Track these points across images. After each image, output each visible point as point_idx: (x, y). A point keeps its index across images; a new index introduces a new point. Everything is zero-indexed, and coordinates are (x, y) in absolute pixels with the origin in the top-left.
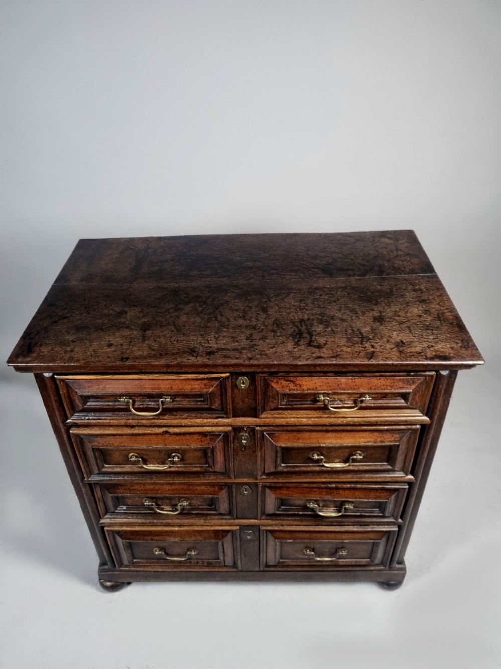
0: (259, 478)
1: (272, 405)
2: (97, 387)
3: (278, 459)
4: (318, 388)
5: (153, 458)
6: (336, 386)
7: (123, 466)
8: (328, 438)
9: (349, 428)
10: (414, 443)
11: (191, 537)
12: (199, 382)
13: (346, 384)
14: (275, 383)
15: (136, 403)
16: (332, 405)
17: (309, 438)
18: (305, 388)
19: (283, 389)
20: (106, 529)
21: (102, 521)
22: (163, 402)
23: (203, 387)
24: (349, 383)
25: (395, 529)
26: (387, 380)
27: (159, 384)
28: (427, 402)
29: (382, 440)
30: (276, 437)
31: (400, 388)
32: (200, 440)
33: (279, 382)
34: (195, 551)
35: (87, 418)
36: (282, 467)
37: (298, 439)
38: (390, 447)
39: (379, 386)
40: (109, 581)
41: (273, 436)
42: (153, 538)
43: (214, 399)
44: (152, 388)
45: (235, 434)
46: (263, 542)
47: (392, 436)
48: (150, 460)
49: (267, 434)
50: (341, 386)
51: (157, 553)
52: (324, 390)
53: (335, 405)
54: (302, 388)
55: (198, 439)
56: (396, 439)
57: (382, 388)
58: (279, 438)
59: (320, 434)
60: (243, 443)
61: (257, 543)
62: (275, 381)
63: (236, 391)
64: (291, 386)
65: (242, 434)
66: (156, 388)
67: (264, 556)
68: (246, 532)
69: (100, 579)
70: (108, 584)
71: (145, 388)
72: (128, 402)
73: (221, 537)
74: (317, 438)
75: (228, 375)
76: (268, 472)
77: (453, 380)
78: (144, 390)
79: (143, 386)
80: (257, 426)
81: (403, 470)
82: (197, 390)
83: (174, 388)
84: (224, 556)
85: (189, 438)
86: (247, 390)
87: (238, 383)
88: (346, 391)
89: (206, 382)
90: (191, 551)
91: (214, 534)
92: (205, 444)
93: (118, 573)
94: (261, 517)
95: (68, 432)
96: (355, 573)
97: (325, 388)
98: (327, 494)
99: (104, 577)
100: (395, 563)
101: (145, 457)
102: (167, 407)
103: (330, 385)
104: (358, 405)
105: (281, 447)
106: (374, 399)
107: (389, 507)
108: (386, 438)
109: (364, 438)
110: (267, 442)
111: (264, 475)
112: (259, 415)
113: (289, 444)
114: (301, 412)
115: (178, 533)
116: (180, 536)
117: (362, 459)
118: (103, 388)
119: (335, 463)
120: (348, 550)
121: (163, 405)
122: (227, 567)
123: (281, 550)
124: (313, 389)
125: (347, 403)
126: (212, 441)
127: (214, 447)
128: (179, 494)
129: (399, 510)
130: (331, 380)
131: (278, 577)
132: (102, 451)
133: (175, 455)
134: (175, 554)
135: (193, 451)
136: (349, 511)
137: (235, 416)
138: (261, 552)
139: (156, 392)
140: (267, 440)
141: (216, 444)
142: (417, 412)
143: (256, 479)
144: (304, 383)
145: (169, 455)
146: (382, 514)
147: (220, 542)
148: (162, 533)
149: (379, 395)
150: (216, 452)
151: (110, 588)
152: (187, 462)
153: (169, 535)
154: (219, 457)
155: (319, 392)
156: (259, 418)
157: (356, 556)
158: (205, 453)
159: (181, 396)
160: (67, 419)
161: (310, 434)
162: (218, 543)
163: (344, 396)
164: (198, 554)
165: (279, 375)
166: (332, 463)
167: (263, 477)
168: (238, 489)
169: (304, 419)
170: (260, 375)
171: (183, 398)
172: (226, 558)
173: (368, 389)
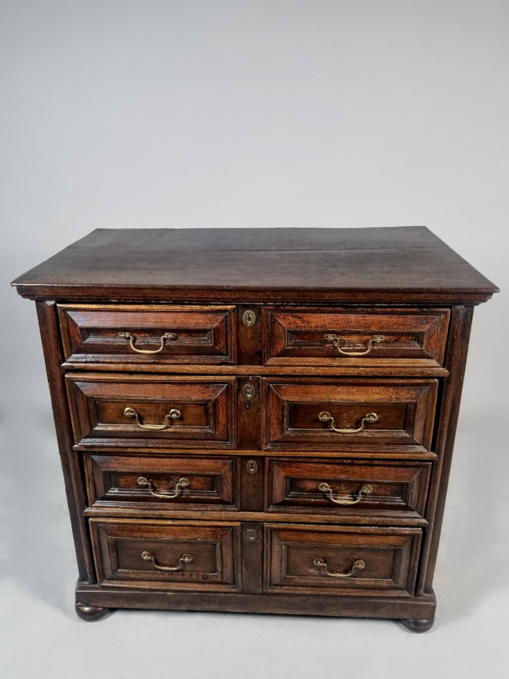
0: (264, 448)
1: (279, 348)
2: (99, 319)
4: (327, 325)
5: (150, 415)
6: (346, 323)
7: (117, 425)
8: (339, 393)
9: (362, 381)
10: (433, 402)
11: (186, 535)
12: (203, 316)
13: (357, 321)
14: (282, 319)
15: (137, 341)
16: (342, 348)
17: (319, 392)
18: (313, 325)
19: (290, 326)
20: (90, 519)
21: (87, 510)
22: (165, 340)
23: (208, 321)
24: (359, 321)
25: (419, 531)
26: (399, 317)
27: (163, 318)
28: (444, 347)
29: (398, 396)
30: (283, 390)
31: (414, 327)
32: (201, 391)
33: (287, 318)
34: (189, 558)
35: (84, 360)
36: (289, 431)
37: (306, 393)
38: (407, 404)
39: (391, 324)
40: (88, 605)
41: (280, 389)
42: (142, 534)
43: (218, 338)
44: (154, 322)
45: (239, 386)
46: (267, 546)
47: (408, 393)
48: (146, 418)
49: (274, 386)
50: (351, 324)
51: (145, 558)
52: (333, 328)
53: (345, 348)
54: (310, 325)
55: (199, 390)
56: (413, 396)
57: (395, 327)
58: (286, 392)
59: (330, 388)
60: (248, 397)
61: (260, 547)
62: (282, 317)
63: (242, 329)
64: (299, 322)
65: (246, 385)
66: (158, 322)
67: (269, 569)
68: (248, 530)
69: (77, 602)
70: (87, 609)
71: (148, 322)
72: (129, 338)
73: (219, 537)
74: (326, 393)
75: (234, 306)
76: (274, 439)
77: (469, 319)
78: (147, 324)
79: (146, 319)
80: (262, 376)
81: (423, 443)
82: (201, 325)
83: (177, 321)
85: (190, 389)
86: (253, 327)
87: (243, 318)
88: (356, 330)
89: (210, 316)
90: (185, 557)
91: (211, 533)
92: (207, 397)
93: (99, 591)
94: (268, 507)
95: (63, 377)
96: (375, 602)
97: (334, 325)
98: (342, 472)
99: (81, 598)
100: (421, 592)
101: (141, 413)
102: (169, 346)
103: (339, 322)
104: (370, 347)
105: (287, 401)
106: (386, 342)
107: (412, 493)
108: (401, 394)
109: (377, 394)
110: (273, 396)
111: (270, 444)
112: (265, 362)
113: (296, 399)
114: (310, 359)
115: (172, 529)
116: (173, 533)
117: (376, 422)
118: (104, 320)
119: (347, 428)
120: (365, 562)
121: (165, 343)
122: (225, 586)
123: (288, 560)
124: (322, 327)
125: (358, 346)
126: (214, 393)
127: (217, 400)
128: (178, 470)
129: (423, 499)
130: (340, 316)
131: (285, 606)
132: (97, 402)
133: (174, 412)
134: (166, 562)
135: (193, 407)
136: (367, 499)
137: (240, 363)
138: (265, 563)
139: (159, 325)
140: (273, 394)
141: (218, 397)
142: (433, 362)
143: (260, 449)
144: (312, 320)
145: (167, 412)
146: (404, 504)
147: (218, 544)
148: (153, 529)
149: (391, 337)
150: (218, 408)
151: (88, 617)
152: (187, 422)
153: (160, 531)
154: (220, 415)
155: (328, 329)
156: (265, 366)
157: (376, 573)
158: (206, 410)
159: (184, 334)
160: (64, 361)
161: (319, 388)
162: (215, 545)
163: (355, 338)
164: (191, 563)
165: (286, 308)
166: (343, 428)
167: (269, 447)
168: (243, 466)
169: (312, 368)
170: (267, 307)
171: (186, 336)
172: (224, 570)
173: (379, 328)
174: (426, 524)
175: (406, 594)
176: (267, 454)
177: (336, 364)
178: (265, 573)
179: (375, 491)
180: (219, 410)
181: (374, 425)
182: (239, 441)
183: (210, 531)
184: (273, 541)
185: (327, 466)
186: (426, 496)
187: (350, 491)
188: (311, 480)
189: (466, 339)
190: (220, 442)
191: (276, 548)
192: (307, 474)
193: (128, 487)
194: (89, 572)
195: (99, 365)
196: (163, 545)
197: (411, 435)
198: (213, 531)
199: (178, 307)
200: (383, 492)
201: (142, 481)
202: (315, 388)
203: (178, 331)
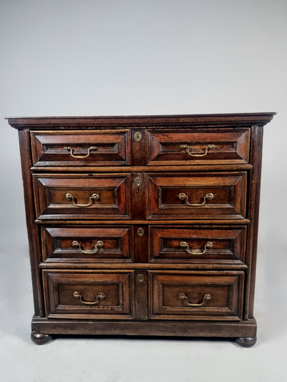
0: (148, 218)
1: (155, 154)
2: (54, 139)
3: (160, 198)
4: (182, 139)
5: (81, 198)
6: (192, 138)
7: (61, 205)
8: (190, 181)
9: (203, 173)
10: (245, 186)
11: (101, 279)
12: (112, 136)
13: (198, 137)
14: (156, 136)
15: (75, 151)
16: (191, 153)
17: (179, 181)
18: (174, 139)
19: (161, 140)
20: (43, 270)
21: (42, 264)
22: (90, 151)
23: (115, 139)
24: (200, 137)
26: (222, 134)
27: (89, 138)
28: (248, 151)
29: (224, 182)
30: (157, 180)
31: (231, 139)
32: (111, 182)
33: (159, 136)
34: (103, 295)
35: (44, 165)
36: (162, 207)
37: (171, 181)
38: (230, 186)
39: (218, 138)
40: (39, 333)
42: (74, 279)
43: (121, 149)
44: (85, 140)
45: (133, 178)
46: (150, 285)
47: (230, 180)
48: (78, 200)
49: (152, 178)
50: (195, 138)
51: (76, 296)
52: (185, 141)
53: (193, 153)
54: (172, 139)
55: (110, 182)
56: (233, 182)
57: (220, 139)
58: (160, 181)
59: (185, 178)
60: (138, 185)
61: (146, 287)
62: (156, 135)
63: (134, 143)
64: (166, 138)
65: (136, 178)
66: (87, 140)
67: (152, 302)
68: (139, 275)
69: (32, 331)
70: (38, 336)
71: (81, 140)
72: (70, 150)
73: (121, 280)
74: (183, 181)
75: (129, 129)
76: (153, 212)
77: (261, 134)
79: (80, 139)
80: (146, 172)
81: (241, 213)
82: (111, 141)
83: (97, 139)
84: (123, 301)
85: (104, 181)
86: (140, 142)
87: (134, 137)
88: (198, 141)
89: (116, 136)
90: (100, 295)
91: (116, 277)
92: (114, 185)
93: (46, 322)
94: (151, 260)
95: (31, 176)
96: (218, 325)
97: (186, 139)
98: (194, 233)
99: (36, 328)
100: (247, 316)
101: (76, 197)
102: (93, 154)
103: (189, 137)
104: (206, 152)
105: (161, 186)
106: (216, 149)
107: (236, 246)
108: (226, 181)
109: (212, 181)
110: (152, 184)
111: (151, 216)
112: (147, 164)
113: (166, 185)
114: (173, 161)
115: (92, 276)
116: (93, 278)
117: (213, 199)
118: (56, 140)
119: (196, 204)
120: (211, 296)
121: (90, 152)
122: (125, 316)
123: (163, 295)
124: (179, 140)
125: (199, 151)
126: (118, 183)
127: (119, 188)
128: (97, 235)
129: (243, 251)
130: (189, 134)
131: (162, 329)
132: (50, 190)
133: (95, 196)
134: (88, 299)
135: (106, 192)
136: (209, 251)
137: (133, 165)
138: (149, 298)
139: (87, 142)
140: (152, 183)
141: (121, 185)
142: (243, 161)
143: (145, 219)
144: (173, 136)
145: (91, 195)
146: (232, 254)
147: (120, 284)
148: (81, 276)
149: (218, 146)
150: (120, 192)
151: (38, 340)
152: (102, 202)
153: (85, 277)
154: (122, 197)
155: (183, 141)
156: (147, 166)
157: (218, 303)
158: (113, 194)
159: (101, 147)
160: (33, 166)
161: (179, 179)
162: (118, 285)
163: (197, 147)
164: (104, 299)
165: (159, 130)
166: (194, 204)
167: (150, 217)
168: (136, 231)
169: (174, 167)
170: (148, 130)
171: (103, 149)
172: (124, 303)
173: (211, 140)
174: (246, 268)
175: (237, 318)
176: (149, 222)
177: (188, 164)
178: (149, 305)
179: (215, 247)
180: (121, 193)
181: (212, 201)
182: (132, 214)
183: (116, 276)
184: (154, 282)
185: (185, 230)
186: (245, 248)
187: (199, 247)
188: (176, 239)
189: (261, 146)
190: (122, 215)
191: (156, 287)
192: (173, 236)
193: (67, 248)
194: (41, 308)
195: (52, 168)
196: (87, 286)
197: (233, 206)
198: (117, 276)
199: (98, 131)
200: (219, 246)
201: (75, 243)
202: (176, 179)
203: (98, 145)
